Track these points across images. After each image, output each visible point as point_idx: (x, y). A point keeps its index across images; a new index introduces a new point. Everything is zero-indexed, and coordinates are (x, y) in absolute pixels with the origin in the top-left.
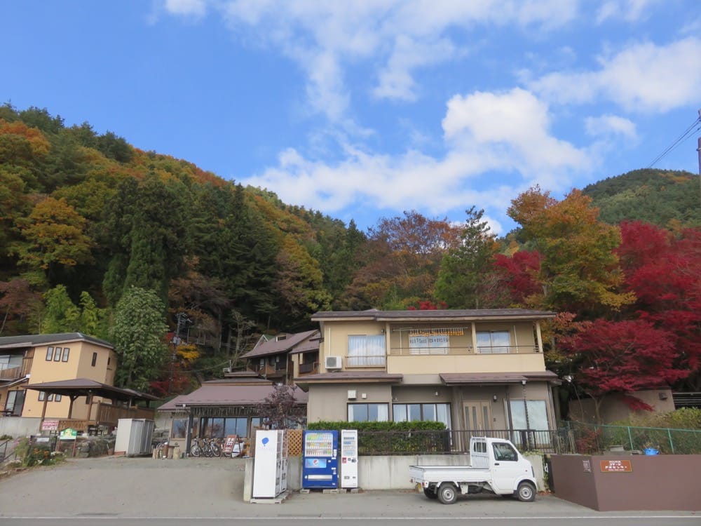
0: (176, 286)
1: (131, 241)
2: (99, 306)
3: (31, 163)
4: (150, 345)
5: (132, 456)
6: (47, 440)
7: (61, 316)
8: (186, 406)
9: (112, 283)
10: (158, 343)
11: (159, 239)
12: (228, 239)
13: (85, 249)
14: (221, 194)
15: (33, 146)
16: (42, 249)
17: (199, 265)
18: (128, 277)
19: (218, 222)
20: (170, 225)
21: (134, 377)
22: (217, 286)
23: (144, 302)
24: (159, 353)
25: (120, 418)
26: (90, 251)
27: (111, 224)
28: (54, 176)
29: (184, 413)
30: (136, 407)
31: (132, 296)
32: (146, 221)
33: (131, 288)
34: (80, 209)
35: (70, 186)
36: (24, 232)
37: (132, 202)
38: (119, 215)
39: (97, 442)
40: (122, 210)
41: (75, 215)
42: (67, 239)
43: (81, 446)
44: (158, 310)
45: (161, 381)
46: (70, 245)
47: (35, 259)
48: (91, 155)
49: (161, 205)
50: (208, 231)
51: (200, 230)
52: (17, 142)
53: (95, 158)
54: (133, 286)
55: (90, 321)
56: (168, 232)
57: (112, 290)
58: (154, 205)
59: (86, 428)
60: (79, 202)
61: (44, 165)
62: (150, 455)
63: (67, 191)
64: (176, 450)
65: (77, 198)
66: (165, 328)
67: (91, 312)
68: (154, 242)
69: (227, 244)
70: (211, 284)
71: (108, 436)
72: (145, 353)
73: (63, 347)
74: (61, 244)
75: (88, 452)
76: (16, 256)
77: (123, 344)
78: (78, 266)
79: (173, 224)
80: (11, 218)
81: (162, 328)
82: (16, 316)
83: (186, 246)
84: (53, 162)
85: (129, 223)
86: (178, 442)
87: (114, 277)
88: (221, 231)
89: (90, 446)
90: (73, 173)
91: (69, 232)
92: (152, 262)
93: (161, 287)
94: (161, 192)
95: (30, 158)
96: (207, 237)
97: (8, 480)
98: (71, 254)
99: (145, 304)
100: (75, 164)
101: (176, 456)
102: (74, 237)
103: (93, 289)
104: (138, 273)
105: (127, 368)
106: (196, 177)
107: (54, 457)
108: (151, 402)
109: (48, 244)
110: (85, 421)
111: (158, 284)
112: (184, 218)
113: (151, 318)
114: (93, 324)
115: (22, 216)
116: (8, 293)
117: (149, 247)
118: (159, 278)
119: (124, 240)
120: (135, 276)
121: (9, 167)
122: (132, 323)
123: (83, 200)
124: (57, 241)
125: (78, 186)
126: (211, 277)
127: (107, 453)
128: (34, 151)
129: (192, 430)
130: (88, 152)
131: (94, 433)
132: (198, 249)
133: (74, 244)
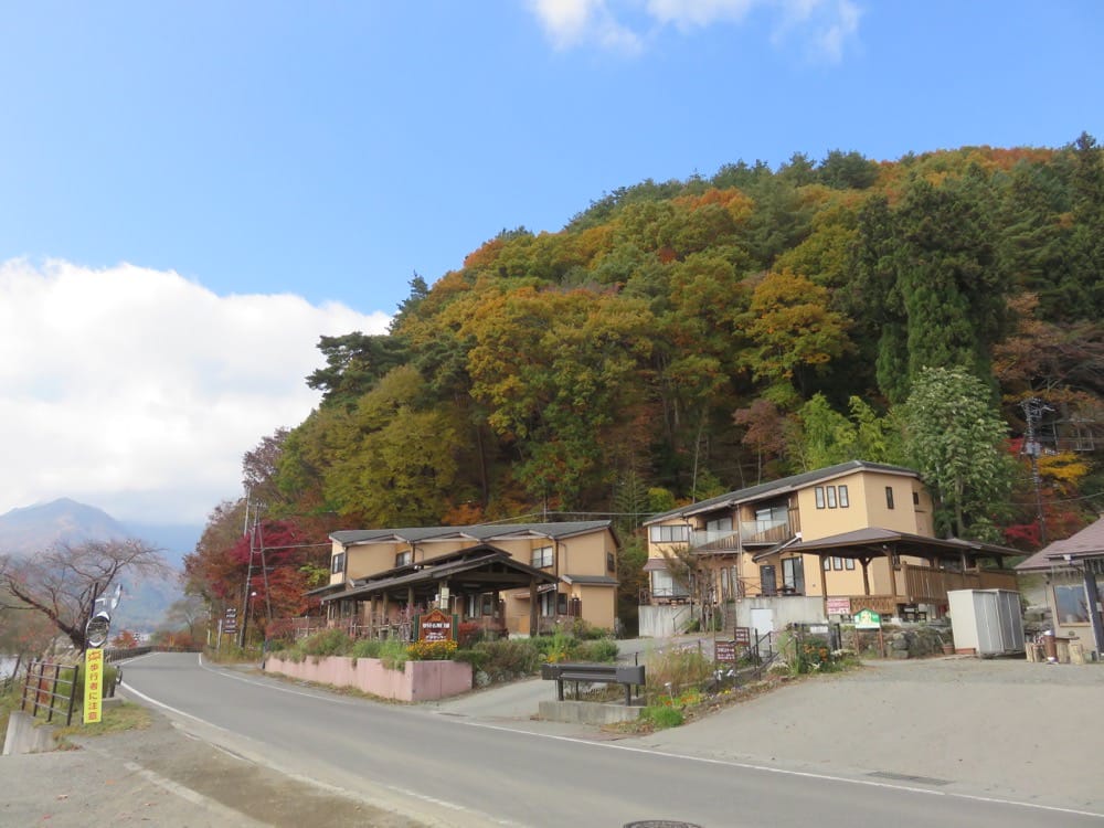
0: (1006, 355)
1: (902, 298)
2: (881, 414)
3: (736, 237)
4: (982, 461)
5: (990, 657)
6: (825, 630)
7: (830, 441)
8: (1073, 558)
9: (890, 373)
10: (994, 456)
11: (947, 278)
12: (1089, 243)
13: (837, 333)
14: (1051, 174)
15: (732, 211)
16: (777, 350)
17: (1041, 306)
18: (913, 357)
19: (1058, 221)
20: (961, 249)
21: (967, 519)
22: (1091, 335)
23: (951, 390)
24: (1001, 472)
25: (951, 589)
26: (845, 336)
27: (862, 281)
28: (768, 243)
29: (1072, 573)
30: (977, 569)
31: (928, 385)
32: (916, 256)
33: (922, 371)
34: (816, 276)
35: (793, 249)
36: (749, 332)
37: (886, 235)
38: (871, 262)
39: (919, 632)
40: (874, 253)
41: (810, 287)
42: (807, 325)
43: (892, 639)
44: (980, 398)
45: (1024, 524)
46: (814, 332)
47: (772, 368)
48: (811, 193)
49: (934, 218)
50: (1042, 240)
51: (1024, 245)
52: (710, 214)
53: (819, 194)
54: (924, 368)
55: (873, 440)
56: (961, 261)
57: (893, 385)
58: (921, 224)
59: (894, 609)
60: (813, 266)
61: (751, 232)
62: (1023, 656)
63: (789, 257)
64: (1073, 648)
65: (806, 262)
66: (1001, 426)
67: (872, 426)
68: (940, 286)
69: (1088, 253)
70: (1075, 335)
71: (939, 622)
72: (976, 476)
73: (837, 484)
74: (802, 335)
75: (906, 649)
76: (749, 371)
77: (933, 469)
78: (833, 362)
79: (966, 244)
80: (728, 319)
81: (994, 429)
82: (774, 455)
83: (1002, 276)
84: (762, 224)
85: (891, 269)
86: (1075, 630)
87: (892, 364)
88: (1069, 234)
89: (908, 638)
90: (792, 228)
91: (807, 314)
92: (947, 320)
93: (973, 359)
94: (928, 198)
95: (733, 230)
96: (1043, 253)
97: (769, 695)
98: (818, 346)
99: (952, 394)
100: (792, 213)
101: (1076, 657)
102: (816, 319)
103: (871, 395)
104: (927, 345)
105: (951, 506)
106: (994, 164)
107: (837, 658)
108: (1004, 558)
109: (783, 339)
110: (890, 598)
111: (967, 355)
112: (984, 227)
113: (971, 414)
114: (878, 444)
115: (743, 312)
116: (752, 424)
117: (934, 296)
118: (967, 345)
119: (890, 300)
120: (924, 351)
121: (710, 251)
122: (938, 428)
123: (817, 262)
124: (795, 333)
125: (804, 244)
126: (1071, 323)
127: (942, 651)
128: (735, 218)
129: (1098, 605)
130: (807, 190)
131: (910, 616)
132: (1031, 279)
133: (819, 331)
